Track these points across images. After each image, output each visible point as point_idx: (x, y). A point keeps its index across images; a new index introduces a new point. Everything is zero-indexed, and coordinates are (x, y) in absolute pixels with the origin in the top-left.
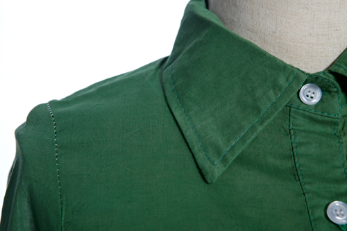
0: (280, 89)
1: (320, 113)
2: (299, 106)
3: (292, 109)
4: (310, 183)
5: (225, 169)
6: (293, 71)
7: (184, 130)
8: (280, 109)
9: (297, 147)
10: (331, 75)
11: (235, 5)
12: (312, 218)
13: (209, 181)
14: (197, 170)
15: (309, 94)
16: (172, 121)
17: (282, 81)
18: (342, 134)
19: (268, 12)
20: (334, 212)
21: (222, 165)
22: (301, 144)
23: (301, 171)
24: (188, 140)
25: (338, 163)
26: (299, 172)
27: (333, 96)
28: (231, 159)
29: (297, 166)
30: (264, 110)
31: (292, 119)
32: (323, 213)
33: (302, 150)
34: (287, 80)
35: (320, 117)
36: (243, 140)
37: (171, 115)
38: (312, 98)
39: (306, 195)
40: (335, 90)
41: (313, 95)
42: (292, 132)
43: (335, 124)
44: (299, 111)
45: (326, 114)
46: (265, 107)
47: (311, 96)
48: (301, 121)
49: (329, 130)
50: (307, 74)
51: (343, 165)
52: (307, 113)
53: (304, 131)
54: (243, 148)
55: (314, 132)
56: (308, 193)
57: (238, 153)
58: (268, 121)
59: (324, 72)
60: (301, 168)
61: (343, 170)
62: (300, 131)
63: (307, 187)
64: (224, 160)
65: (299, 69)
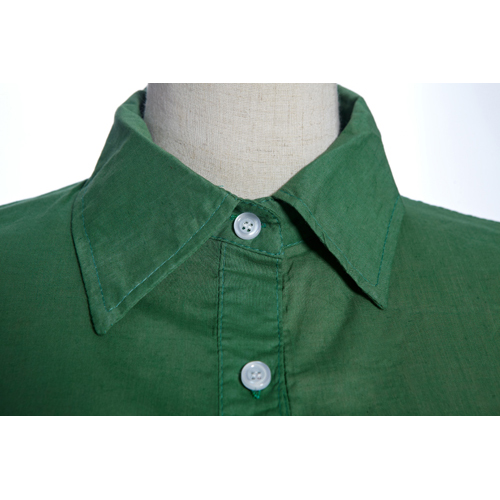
0: (205, 218)
1: (257, 250)
2: (232, 241)
3: (224, 245)
4: (229, 339)
5: (122, 316)
6: (221, 195)
7: (83, 266)
8: (202, 242)
9: (224, 293)
10: (275, 203)
11: (163, 109)
12: (221, 382)
13: (99, 332)
14: (89, 318)
15: (245, 225)
16: (73, 255)
17: (207, 206)
18: (286, 279)
19: (197, 119)
20: (249, 375)
21: (118, 312)
22: (230, 290)
23: (223, 323)
24: (85, 280)
25: (271, 315)
26: (220, 325)
27: (273, 230)
28: (132, 304)
29: (220, 316)
30: (183, 244)
31: (223, 257)
32: (237, 376)
33: (231, 297)
34: (214, 207)
35: (256, 256)
36: (151, 281)
37: (72, 248)
38: (249, 230)
39: (221, 353)
40: (276, 221)
41: (250, 227)
42: (221, 273)
43: (278, 265)
44: (231, 247)
45: (264, 252)
46: (185, 240)
47: (248, 228)
48: (234, 260)
49: (270, 273)
50: (239, 199)
51: (278, 317)
52: (241, 250)
53: (237, 273)
54: (149, 290)
55: (249, 275)
56: (223, 350)
57: (141, 297)
58: (186, 257)
59: (266, 199)
60: (224, 320)
61: (276, 323)
62: (232, 272)
63: (224, 343)
64: (123, 306)
65: (229, 193)
